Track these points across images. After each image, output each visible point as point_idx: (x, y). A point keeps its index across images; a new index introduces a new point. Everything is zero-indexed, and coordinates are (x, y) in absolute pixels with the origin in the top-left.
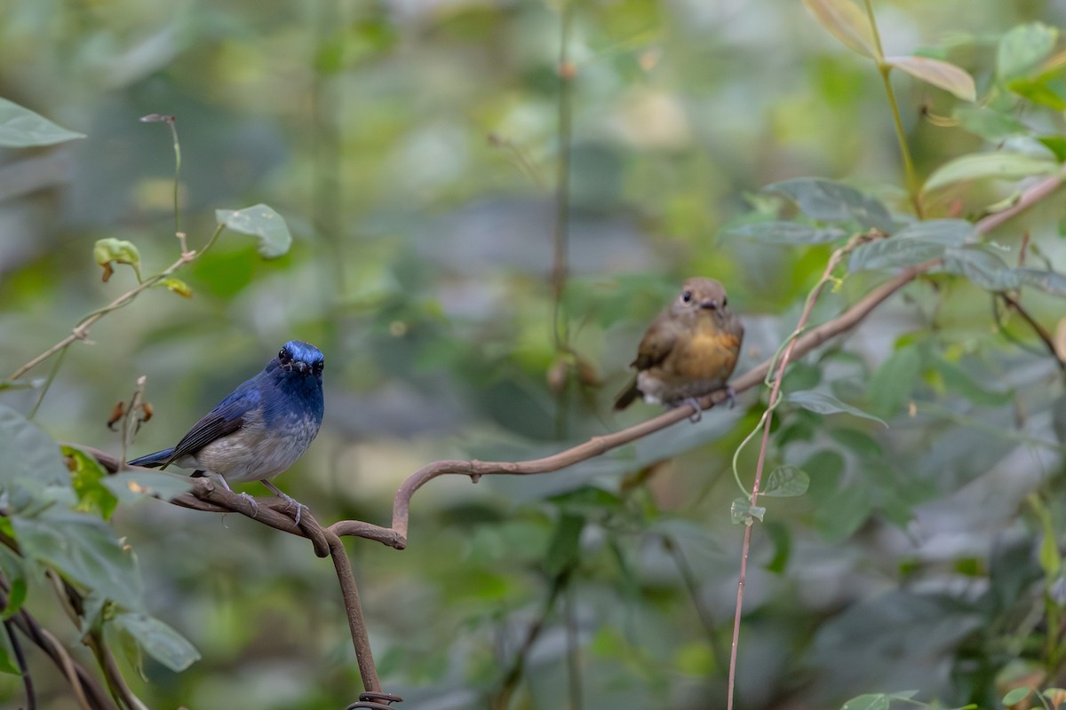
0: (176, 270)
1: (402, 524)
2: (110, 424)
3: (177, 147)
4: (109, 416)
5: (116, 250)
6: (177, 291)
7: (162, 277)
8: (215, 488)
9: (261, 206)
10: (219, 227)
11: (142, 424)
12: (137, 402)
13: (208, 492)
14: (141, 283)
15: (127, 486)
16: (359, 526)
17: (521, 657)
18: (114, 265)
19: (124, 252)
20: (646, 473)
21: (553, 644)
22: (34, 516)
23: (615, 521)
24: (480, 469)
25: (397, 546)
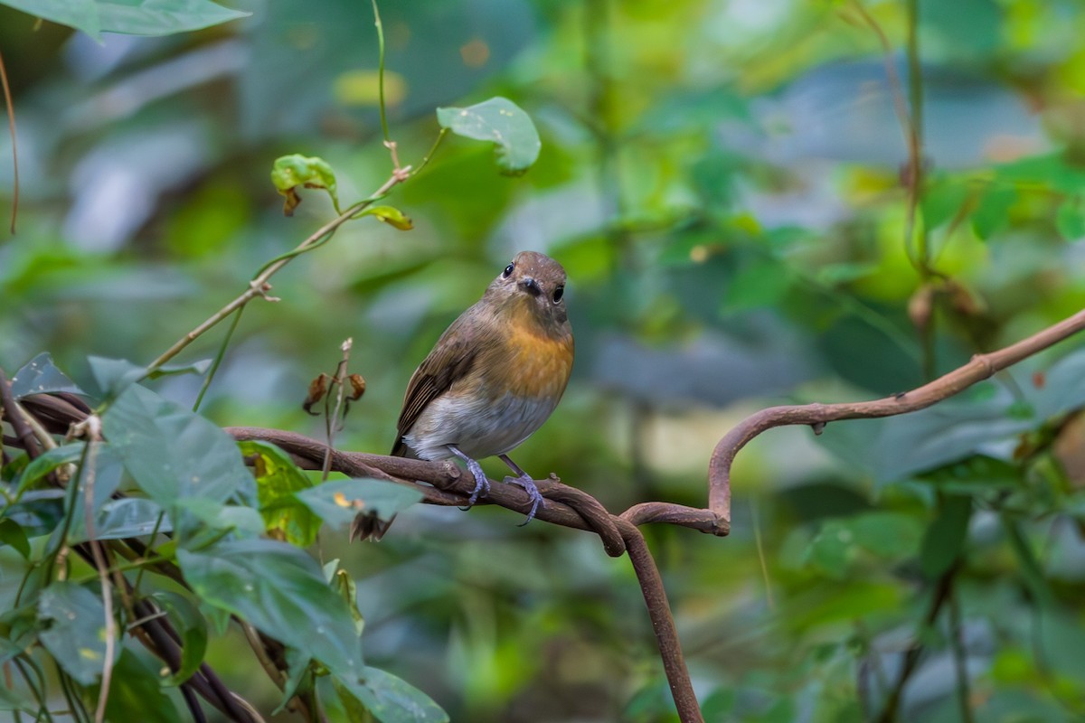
0: (386, 193)
1: (721, 500)
2: (307, 407)
3: (378, 24)
4: (306, 394)
5: (304, 171)
6: (387, 220)
7: (370, 202)
8: (461, 475)
9: (497, 100)
10: (442, 131)
11: (351, 402)
12: (343, 374)
13: (451, 480)
14: (341, 215)
15: (331, 501)
16: (665, 509)
17: (895, 698)
18: (302, 192)
19: (314, 173)
20: (1053, 433)
21: (937, 675)
22: (206, 548)
23: (1013, 501)
24: (825, 415)
25: (717, 531)
